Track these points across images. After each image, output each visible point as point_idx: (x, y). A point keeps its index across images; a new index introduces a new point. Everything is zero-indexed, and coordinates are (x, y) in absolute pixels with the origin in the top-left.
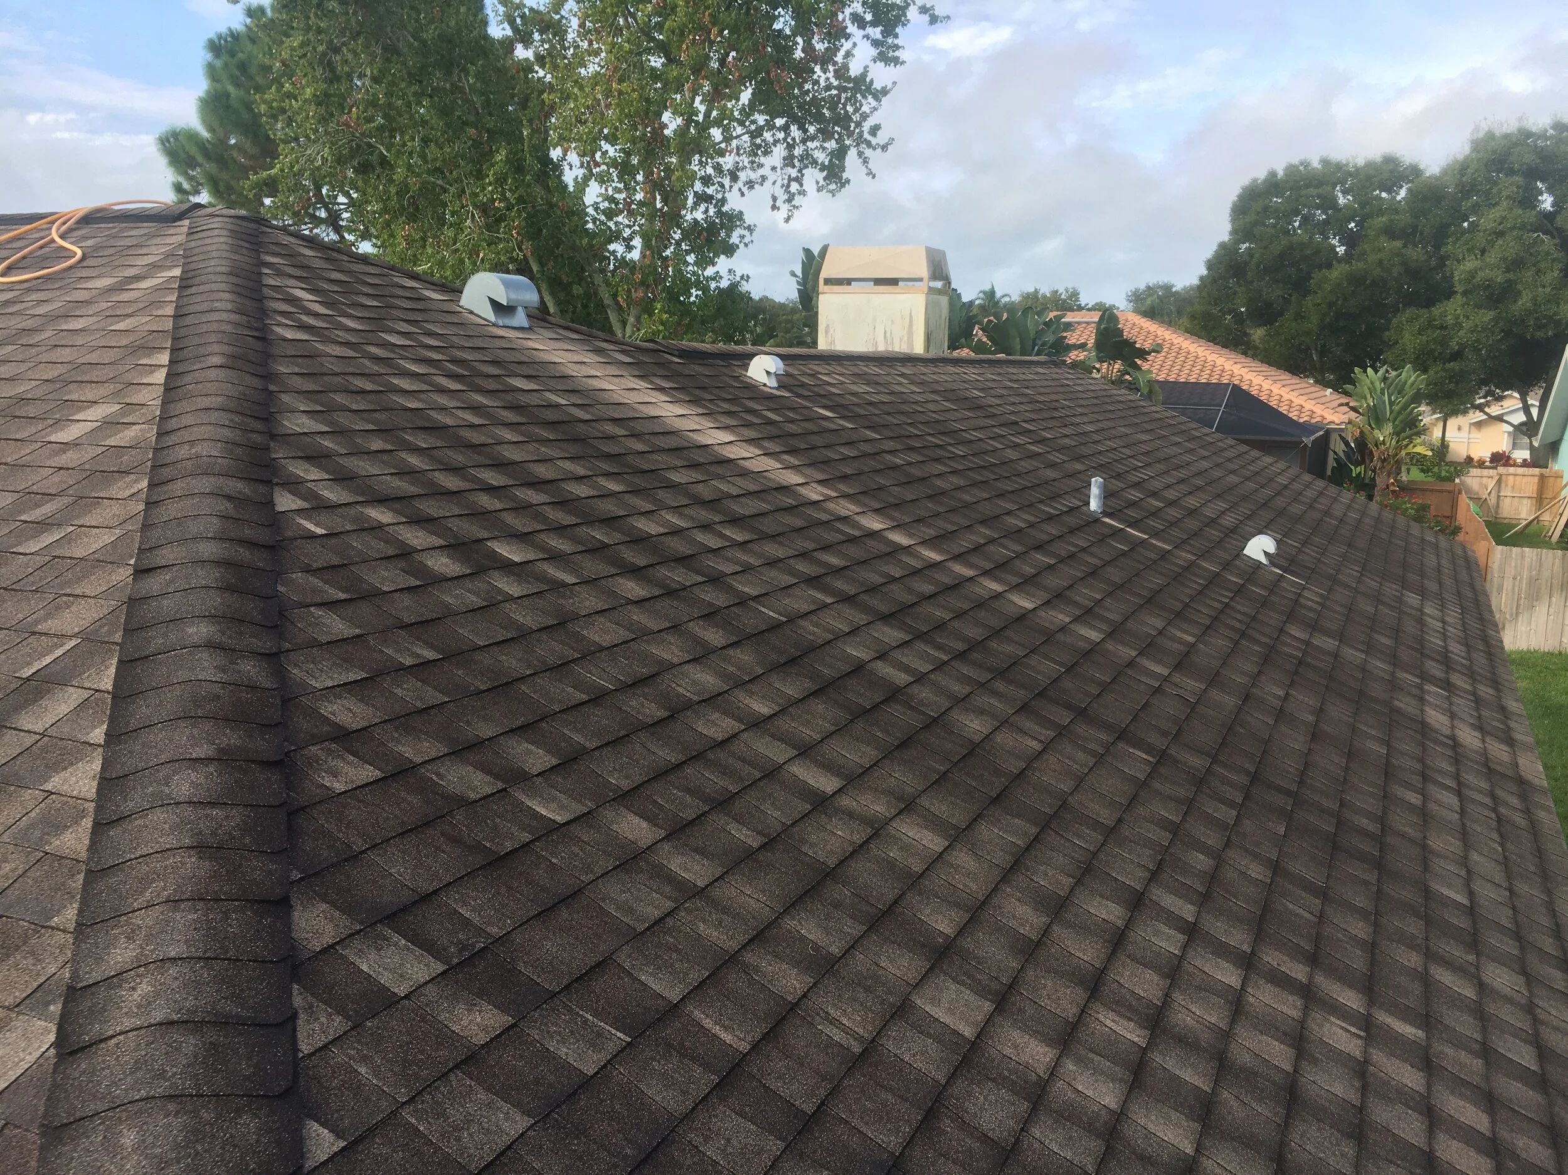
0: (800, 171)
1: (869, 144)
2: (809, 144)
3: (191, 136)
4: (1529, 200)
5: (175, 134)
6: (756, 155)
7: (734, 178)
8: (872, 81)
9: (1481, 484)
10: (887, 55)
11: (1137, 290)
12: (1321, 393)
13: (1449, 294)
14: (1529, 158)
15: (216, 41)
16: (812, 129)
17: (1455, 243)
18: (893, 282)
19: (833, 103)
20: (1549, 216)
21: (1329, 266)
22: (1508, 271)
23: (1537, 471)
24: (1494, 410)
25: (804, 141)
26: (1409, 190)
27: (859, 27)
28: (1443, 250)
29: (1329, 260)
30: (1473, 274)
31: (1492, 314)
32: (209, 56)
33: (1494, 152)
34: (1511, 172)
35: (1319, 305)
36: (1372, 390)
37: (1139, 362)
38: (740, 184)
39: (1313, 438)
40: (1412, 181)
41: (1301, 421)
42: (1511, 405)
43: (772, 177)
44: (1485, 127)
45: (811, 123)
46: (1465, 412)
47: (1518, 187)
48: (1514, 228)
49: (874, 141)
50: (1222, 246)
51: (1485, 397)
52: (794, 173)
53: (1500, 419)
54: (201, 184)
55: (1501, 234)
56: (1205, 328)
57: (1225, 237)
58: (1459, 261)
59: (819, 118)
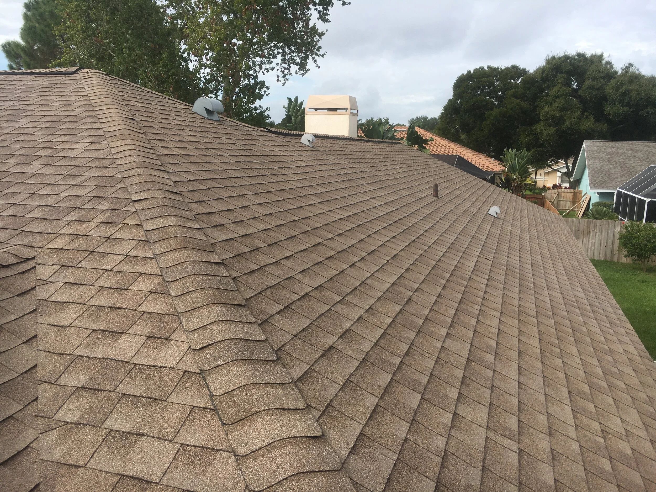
0: (289, 65)
1: (317, 54)
2: (292, 54)
3: (17, 45)
4: (569, 84)
5: (9, 44)
6: (270, 58)
7: (261, 68)
8: (318, 29)
9: (551, 196)
10: (323, 18)
11: (413, 119)
12: (490, 160)
13: (538, 121)
14: (569, 67)
15: (28, 4)
16: (293, 48)
17: (540, 101)
18: (335, 110)
19: (302, 38)
20: (576, 91)
21: (492, 109)
22: (561, 112)
23: (572, 190)
24: (555, 167)
25: (290, 53)
26: (522, 79)
27: (313, 5)
28: (536, 103)
29: (492, 107)
30: (547, 113)
31: (555, 129)
32: (25, 10)
33: (555, 64)
34: (562, 73)
35: (488, 125)
36: (511, 158)
37: (425, 145)
38: (263, 70)
39: (490, 177)
40: (523, 76)
41: (484, 170)
42: (561, 166)
43: (277, 67)
44: (551, 55)
45: (293, 46)
46: (544, 168)
47: (564, 79)
48: (563, 95)
49: (319, 53)
50: (450, 100)
51: (551, 162)
52: (286, 66)
53: (557, 170)
54: (22, 66)
55: (557, 97)
56: (444, 134)
57: (451, 97)
58: (542, 108)
59: (296, 44)
